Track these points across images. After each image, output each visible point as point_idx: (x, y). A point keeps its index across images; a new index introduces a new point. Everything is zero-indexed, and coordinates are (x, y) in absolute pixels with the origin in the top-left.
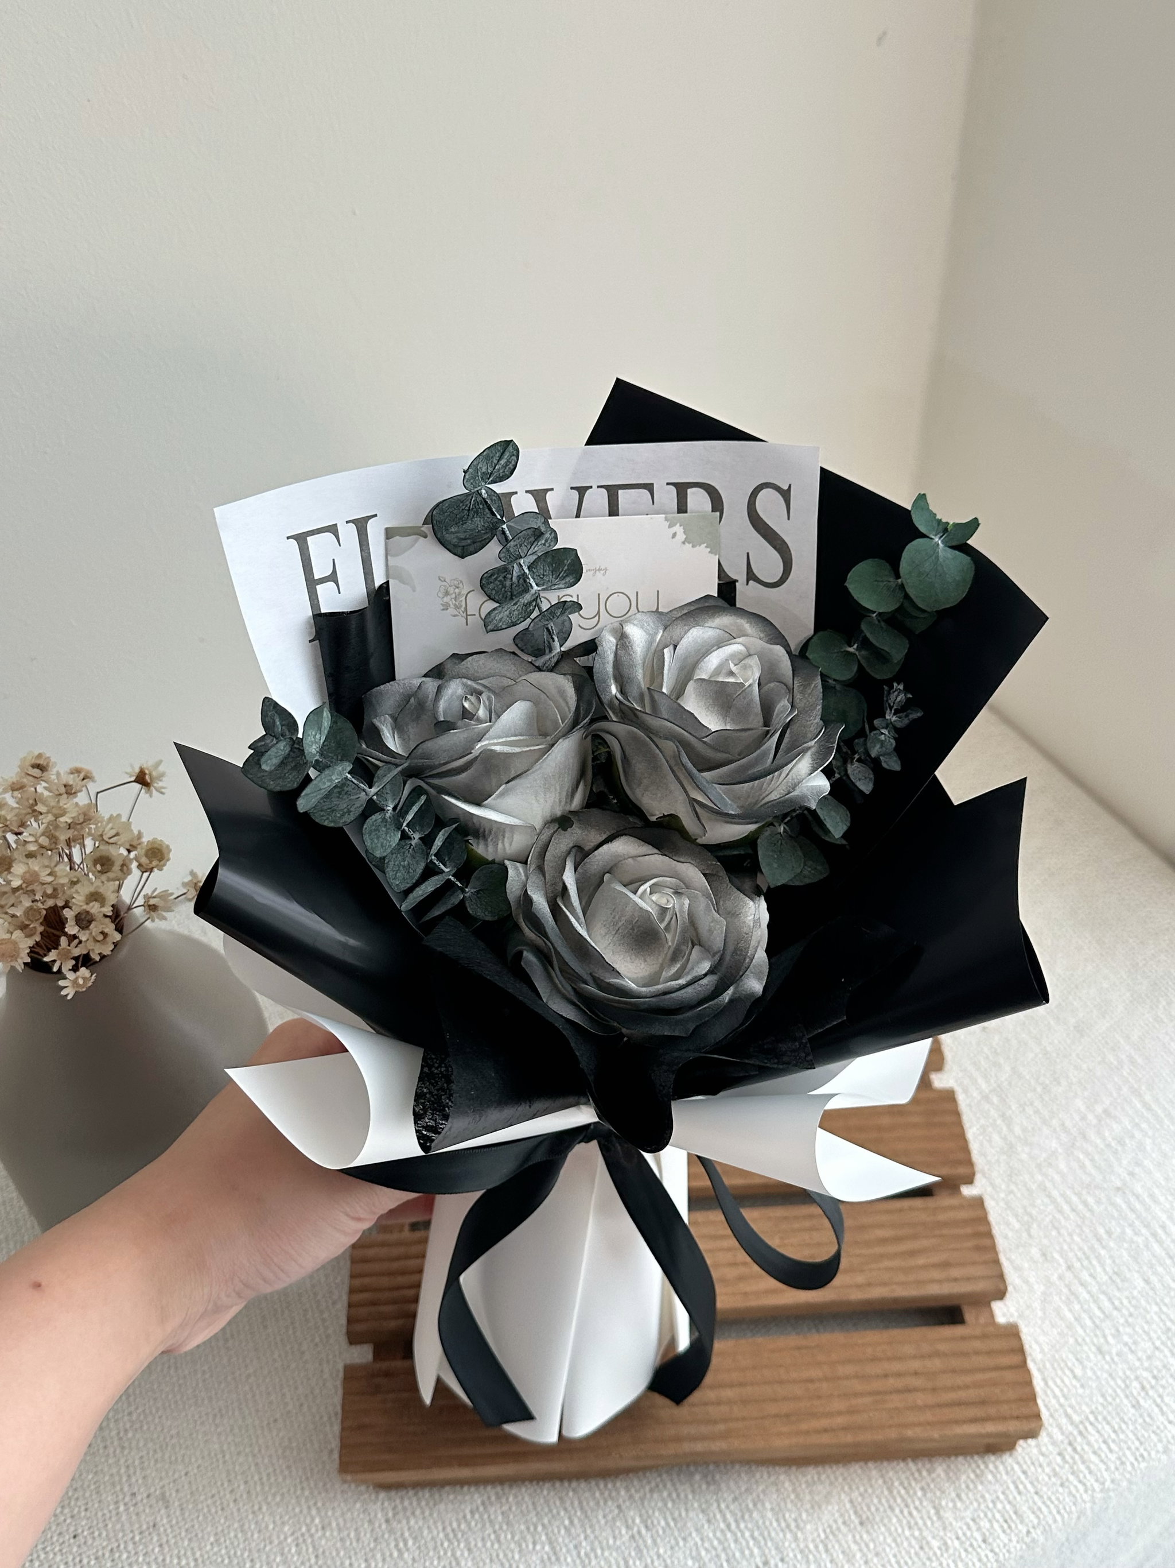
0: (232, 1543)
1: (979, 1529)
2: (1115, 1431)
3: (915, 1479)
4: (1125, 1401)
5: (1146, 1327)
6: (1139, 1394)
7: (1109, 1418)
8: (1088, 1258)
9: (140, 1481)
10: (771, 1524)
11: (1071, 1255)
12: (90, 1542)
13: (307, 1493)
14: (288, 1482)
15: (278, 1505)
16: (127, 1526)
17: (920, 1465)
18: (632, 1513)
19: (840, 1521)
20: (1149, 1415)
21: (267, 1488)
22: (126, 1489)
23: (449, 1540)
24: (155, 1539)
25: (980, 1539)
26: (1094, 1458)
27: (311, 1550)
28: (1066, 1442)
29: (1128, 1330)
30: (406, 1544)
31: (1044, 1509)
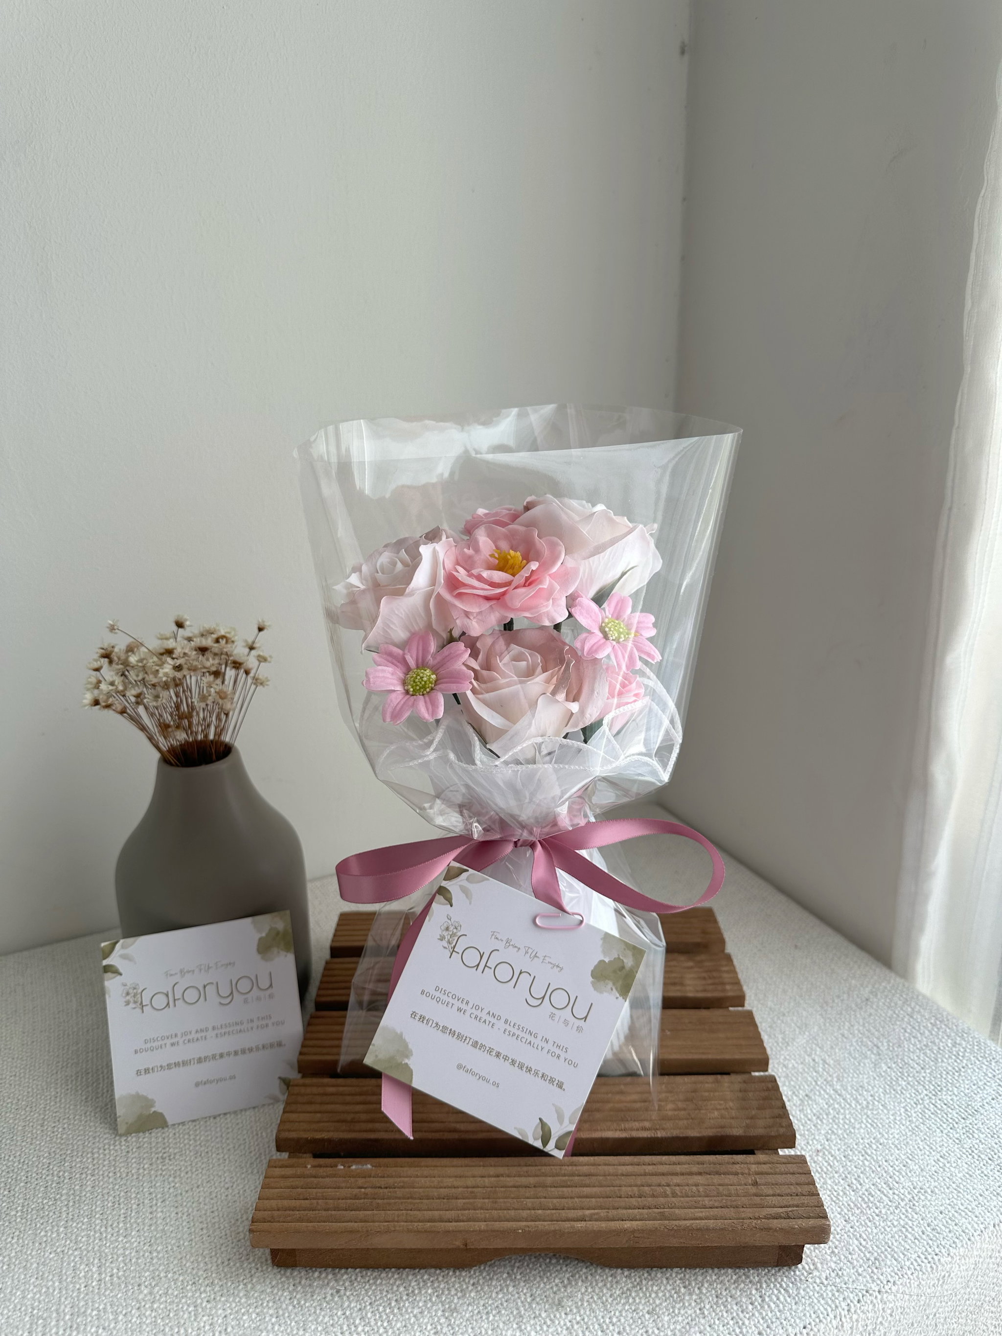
5: (850, 1257)
29: (834, 1259)
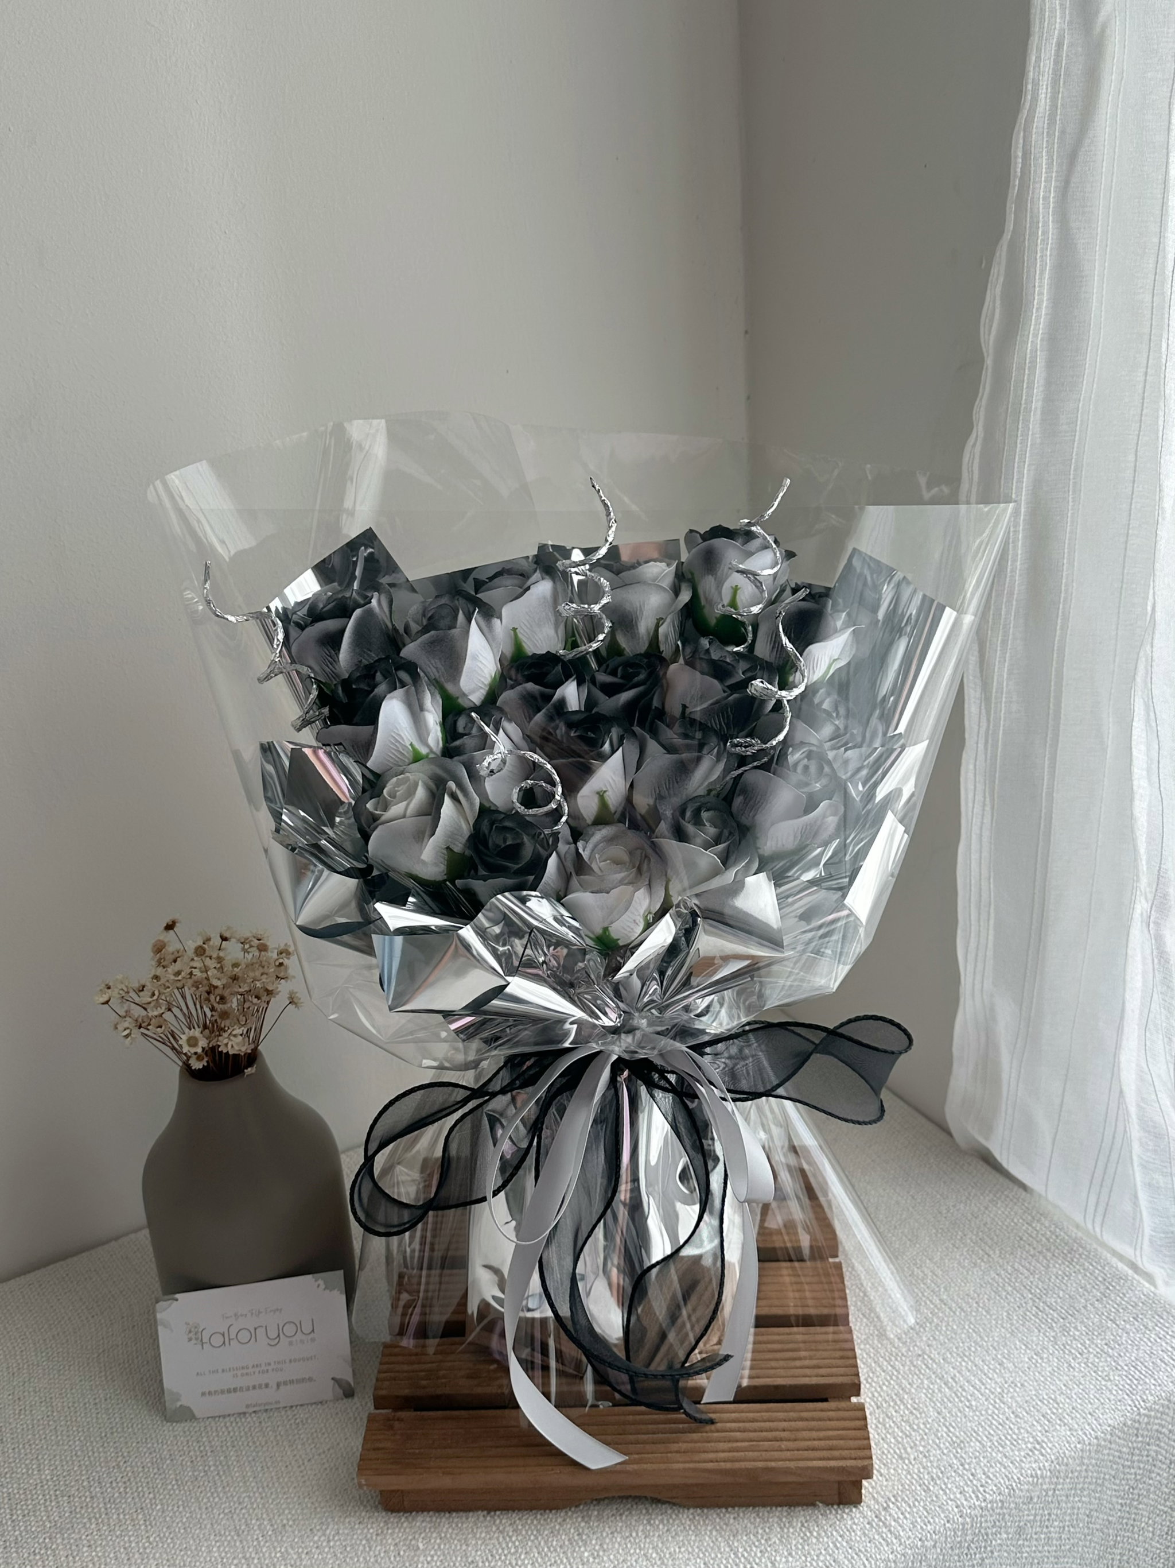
2: (910, 1507)
4: (918, 1488)
6: (929, 1483)
7: (906, 1499)
28: (874, 1516)
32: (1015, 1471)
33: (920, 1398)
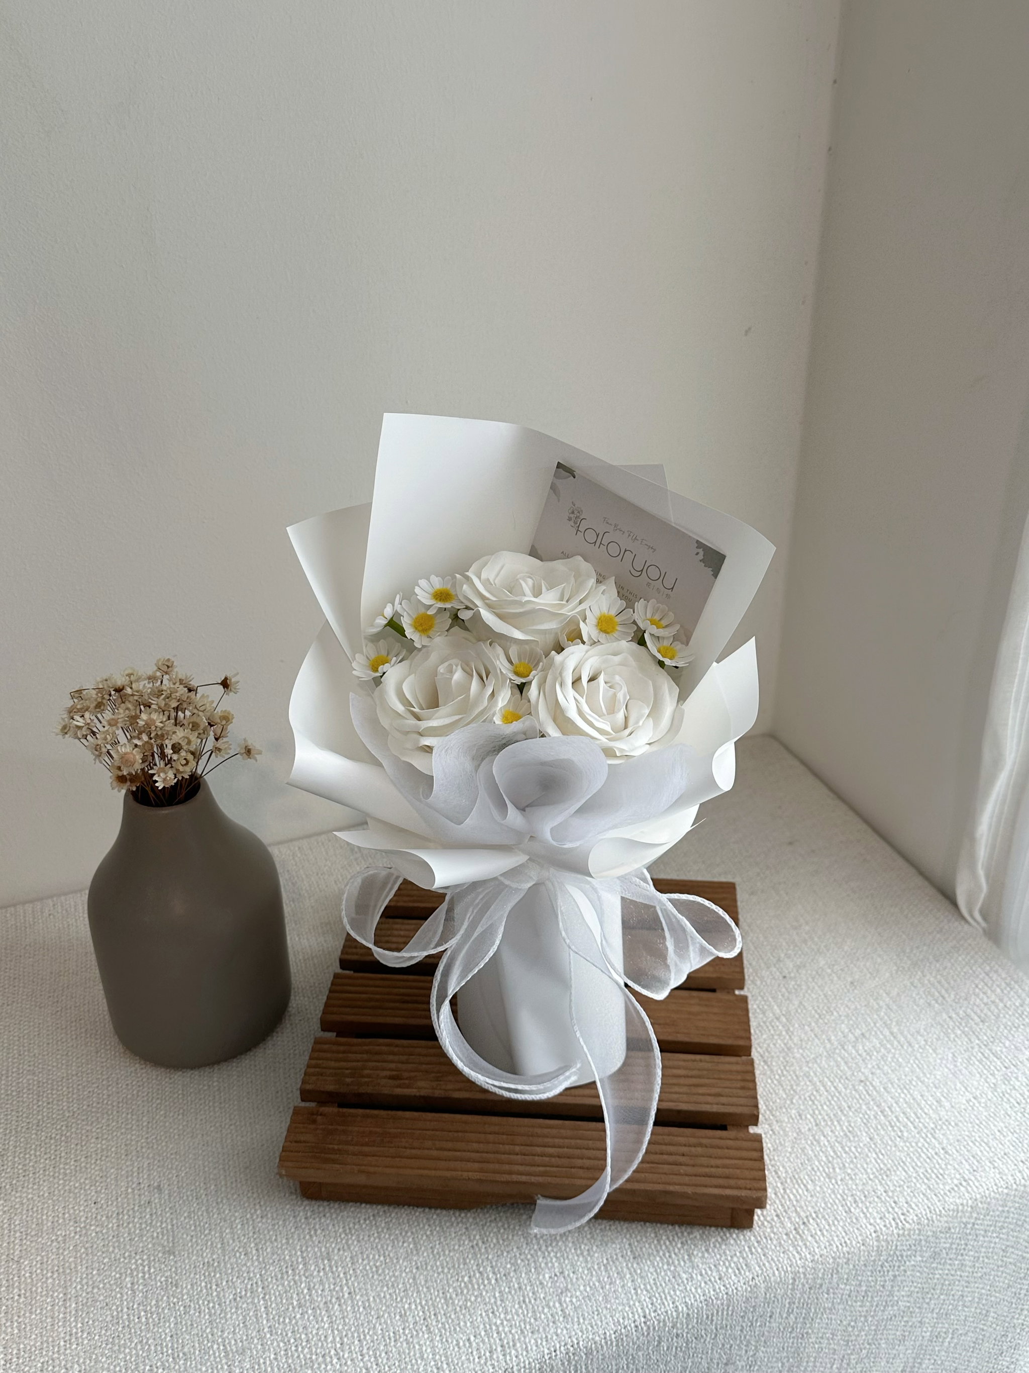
0: (198, 1218)
1: (718, 1271)
2: (829, 1225)
3: (678, 1238)
4: (841, 1208)
8: (831, 1120)
9: (145, 1177)
10: (570, 1250)
11: (820, 1117)
12: (105, 1207)
13: (255, 1195)
14: (244, 1187)
15: (234, 1200)
16: (131, 1201)
17: (683, 1229)
18: (474, 1233)
19: (619, 1255)
20: (856, 1219)
21: (228, 1190)
22: (135, 1180)
23: (346, 1234)
24: (148, 1210)
25: (717, 1278)
26: (810, 1238)
27: (251, 1228)
28: (793, 1228)
30: (315, 1233)
31: (767, 1264)
32: (938, 1204)
33: (855, 1122)
